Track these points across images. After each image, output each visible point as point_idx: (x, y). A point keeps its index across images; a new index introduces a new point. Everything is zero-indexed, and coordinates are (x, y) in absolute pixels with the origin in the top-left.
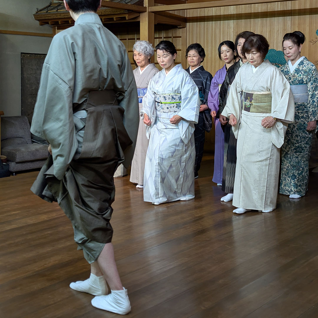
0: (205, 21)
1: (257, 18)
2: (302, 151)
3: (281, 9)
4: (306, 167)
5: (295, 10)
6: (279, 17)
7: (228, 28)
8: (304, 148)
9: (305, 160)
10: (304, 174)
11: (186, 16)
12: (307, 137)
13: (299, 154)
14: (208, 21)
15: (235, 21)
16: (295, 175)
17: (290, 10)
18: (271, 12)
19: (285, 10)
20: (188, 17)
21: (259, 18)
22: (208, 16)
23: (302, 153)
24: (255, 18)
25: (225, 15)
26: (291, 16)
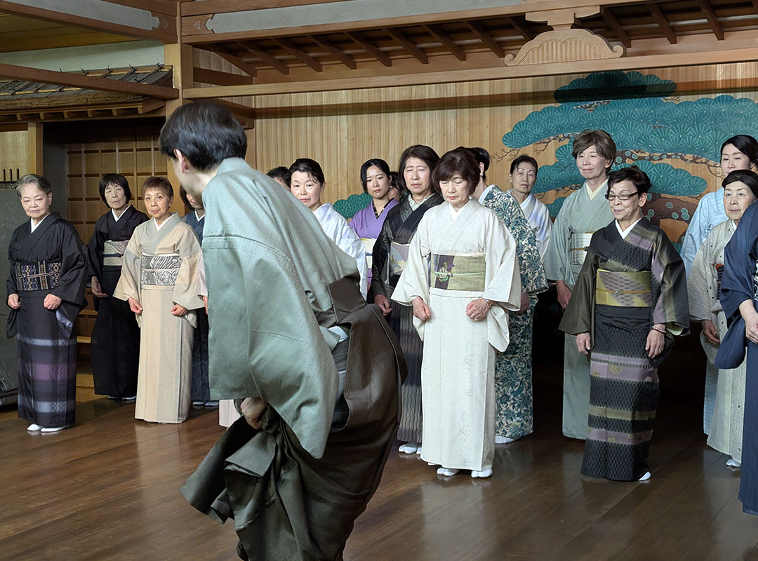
0: (291, 117)
1: (391, 112)
2: (517, 351)
3: (436, 95)
4: (526, 379)
5: (462, 98)
6: (432, 110)
7: (337, 130)
8: (520, 345)
9: (523, 366)
10: (526, 393)
11: (254, 107)
12: (523, 326)
13: (511, 356)
14: (298, 117)
15: (349, 116)
16: (506, 395)
17: (452, 98)
18: (418, 100)
19: (444, 98)
20: (257, 107)
21: (395, 112)
22: (298, 107)
23: (517, 355)
24: (389, 112)
25: (330, 105)
26: (456, 109)
